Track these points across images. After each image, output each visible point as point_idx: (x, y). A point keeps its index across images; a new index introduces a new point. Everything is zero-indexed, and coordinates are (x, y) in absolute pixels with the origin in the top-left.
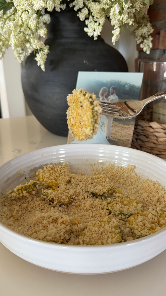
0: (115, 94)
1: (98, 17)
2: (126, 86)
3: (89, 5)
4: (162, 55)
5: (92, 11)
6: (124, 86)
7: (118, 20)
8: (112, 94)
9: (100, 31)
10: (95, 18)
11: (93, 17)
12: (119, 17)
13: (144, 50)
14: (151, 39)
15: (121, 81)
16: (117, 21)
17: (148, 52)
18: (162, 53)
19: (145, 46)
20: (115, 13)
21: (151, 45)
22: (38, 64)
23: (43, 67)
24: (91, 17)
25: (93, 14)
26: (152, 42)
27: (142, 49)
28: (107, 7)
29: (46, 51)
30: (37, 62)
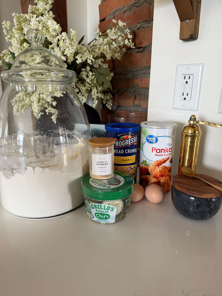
0: (96, 136)
1: (85, 93)
2: (102, 132)
3: (79, 86)
4: (117, 108)
5: (81, 90)
6: (101, 132)
7: (97, 96)
8: (94, 136)
9: (86, 100)
10: (83, 93)
11: (82, 93)
12: (97, 95)
13: (108, 107)
14: (111, 101)
15: (99, 129)
16: (95, 97)
17: (110, 109)
18: (117, 107)
19: (108, 105)
20: (95, 93)
21: (111, 105)
22: (53, 120)
23: (55, 122)
24: (80, 93)
25: (81, 92)
26: (112, 103)
27: (107, 107)
28: (90, 89)
29: (57, 113)
30: (52, 119)
